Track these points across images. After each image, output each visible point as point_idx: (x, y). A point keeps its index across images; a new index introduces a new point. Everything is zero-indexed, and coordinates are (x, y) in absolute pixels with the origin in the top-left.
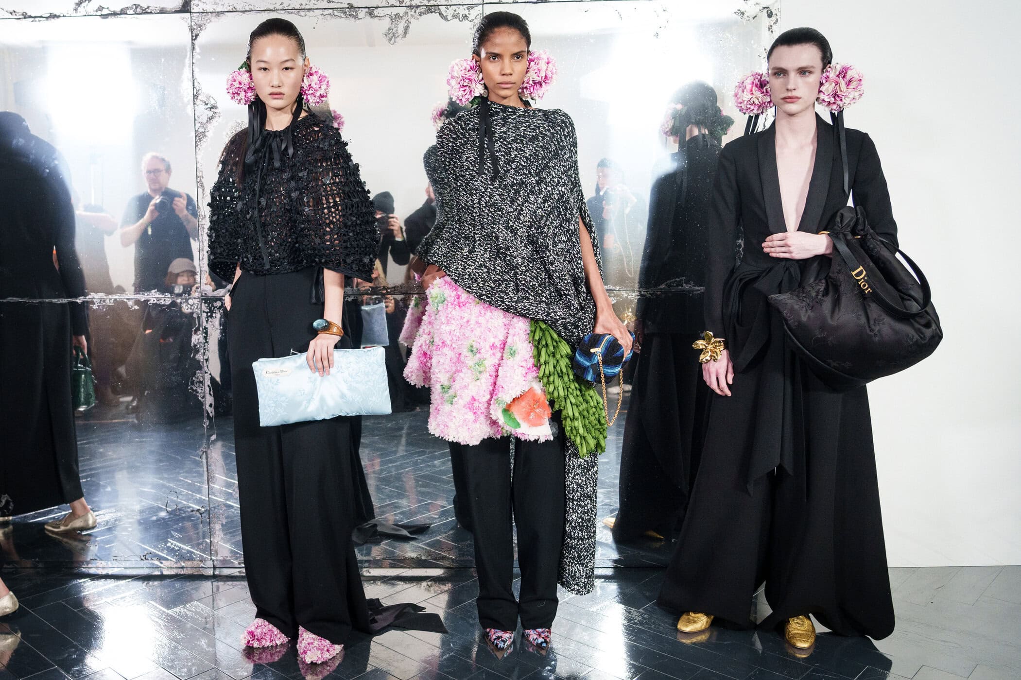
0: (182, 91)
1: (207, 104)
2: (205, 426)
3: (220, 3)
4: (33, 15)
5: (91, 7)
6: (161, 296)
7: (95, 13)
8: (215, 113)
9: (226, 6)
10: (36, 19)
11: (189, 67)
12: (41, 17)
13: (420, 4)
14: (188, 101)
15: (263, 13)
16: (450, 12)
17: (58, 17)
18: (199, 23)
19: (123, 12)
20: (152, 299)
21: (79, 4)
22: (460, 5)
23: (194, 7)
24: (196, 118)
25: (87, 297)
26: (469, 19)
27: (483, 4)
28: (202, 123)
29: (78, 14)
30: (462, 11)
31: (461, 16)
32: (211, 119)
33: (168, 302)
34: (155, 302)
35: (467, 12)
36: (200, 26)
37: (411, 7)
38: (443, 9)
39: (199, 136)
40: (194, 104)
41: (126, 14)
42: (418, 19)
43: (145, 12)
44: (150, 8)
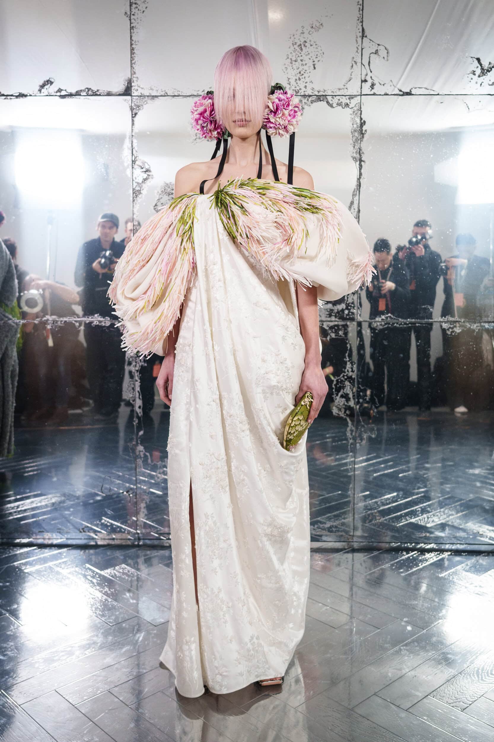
0: (123, 158)
1: (142, 168)
2: (135, 424)
3: (155, 89)
4: (6, 94)
5: (52, 89)
6: (102, 319)
7: (55, 94)
8: (148, 175)
9: (160, 91)
10: (9, 97)
11: (129, 138)
12: (12, 95)
13: (312, 94)
14: (128, 166)
15: (188, 98)
16: (335, 101)
17: (26, 96)
18: (138, 104)
19: (78, 94)
20: (95, 322)
21: (43, 86)
22: (343, 95)
23: (134, 91)
24: (134, 179)
25: (43, 319)
26: (350, 107)
27: (361, 95)
28: (138, 183)
29: (42, 94)
30: (344, 100)
31: (343, 104)
32: (145, 180)
33: (108, 324)
34: (98, 323)
35: (348, 101)
36: (138, 106)
37: (304, 96)
38: (329, 98)
39: (136, 193)
40: (133, 168)
41: (80, 95)
42: (310, 106)
43: (95, 94)
44: (100, 91)
